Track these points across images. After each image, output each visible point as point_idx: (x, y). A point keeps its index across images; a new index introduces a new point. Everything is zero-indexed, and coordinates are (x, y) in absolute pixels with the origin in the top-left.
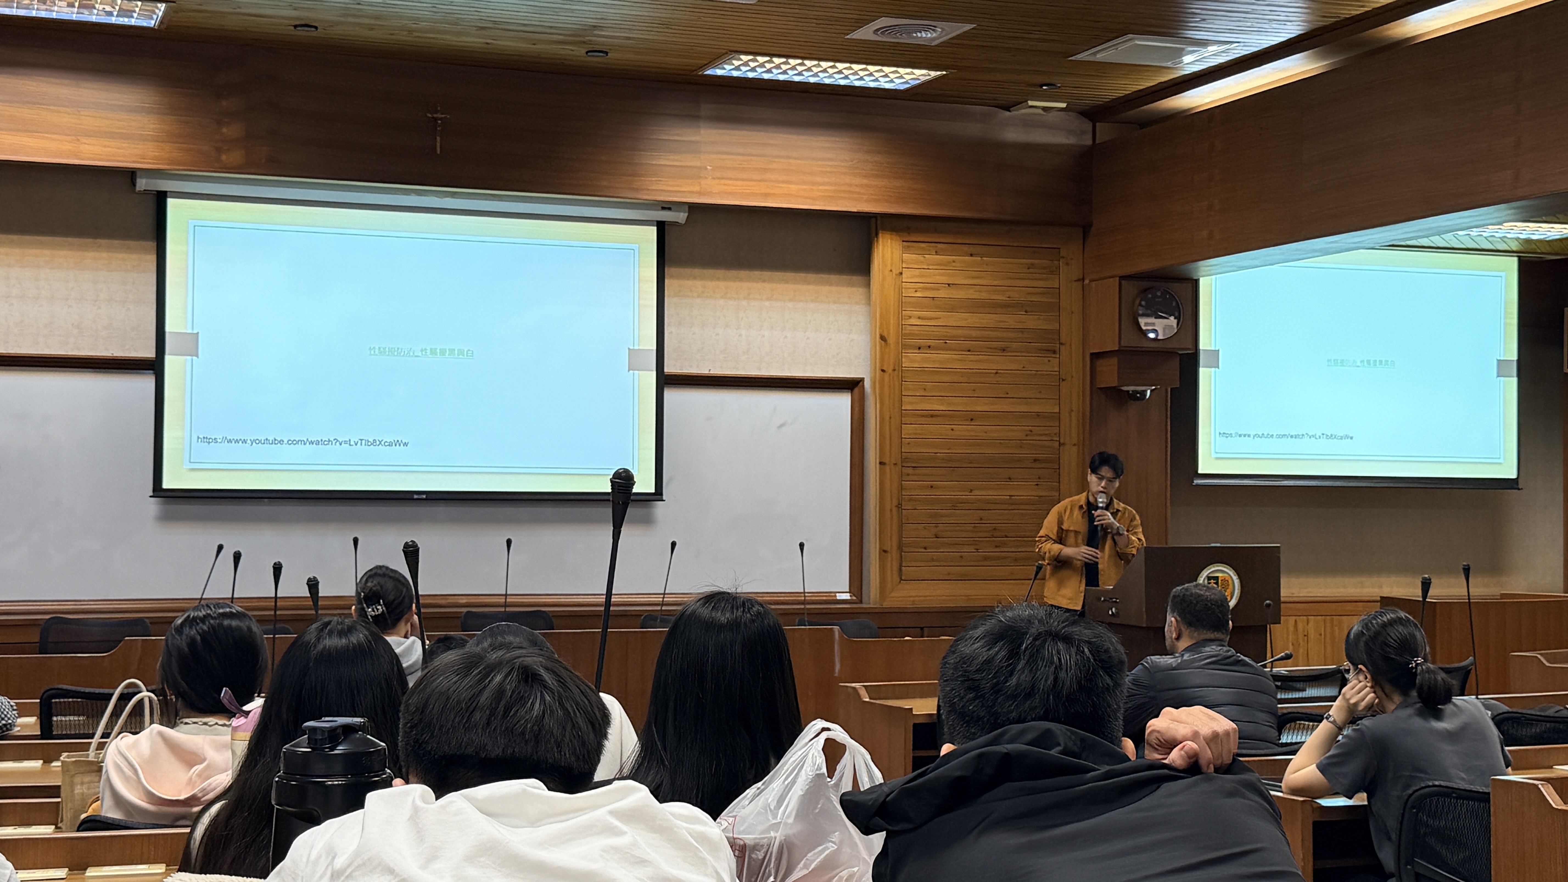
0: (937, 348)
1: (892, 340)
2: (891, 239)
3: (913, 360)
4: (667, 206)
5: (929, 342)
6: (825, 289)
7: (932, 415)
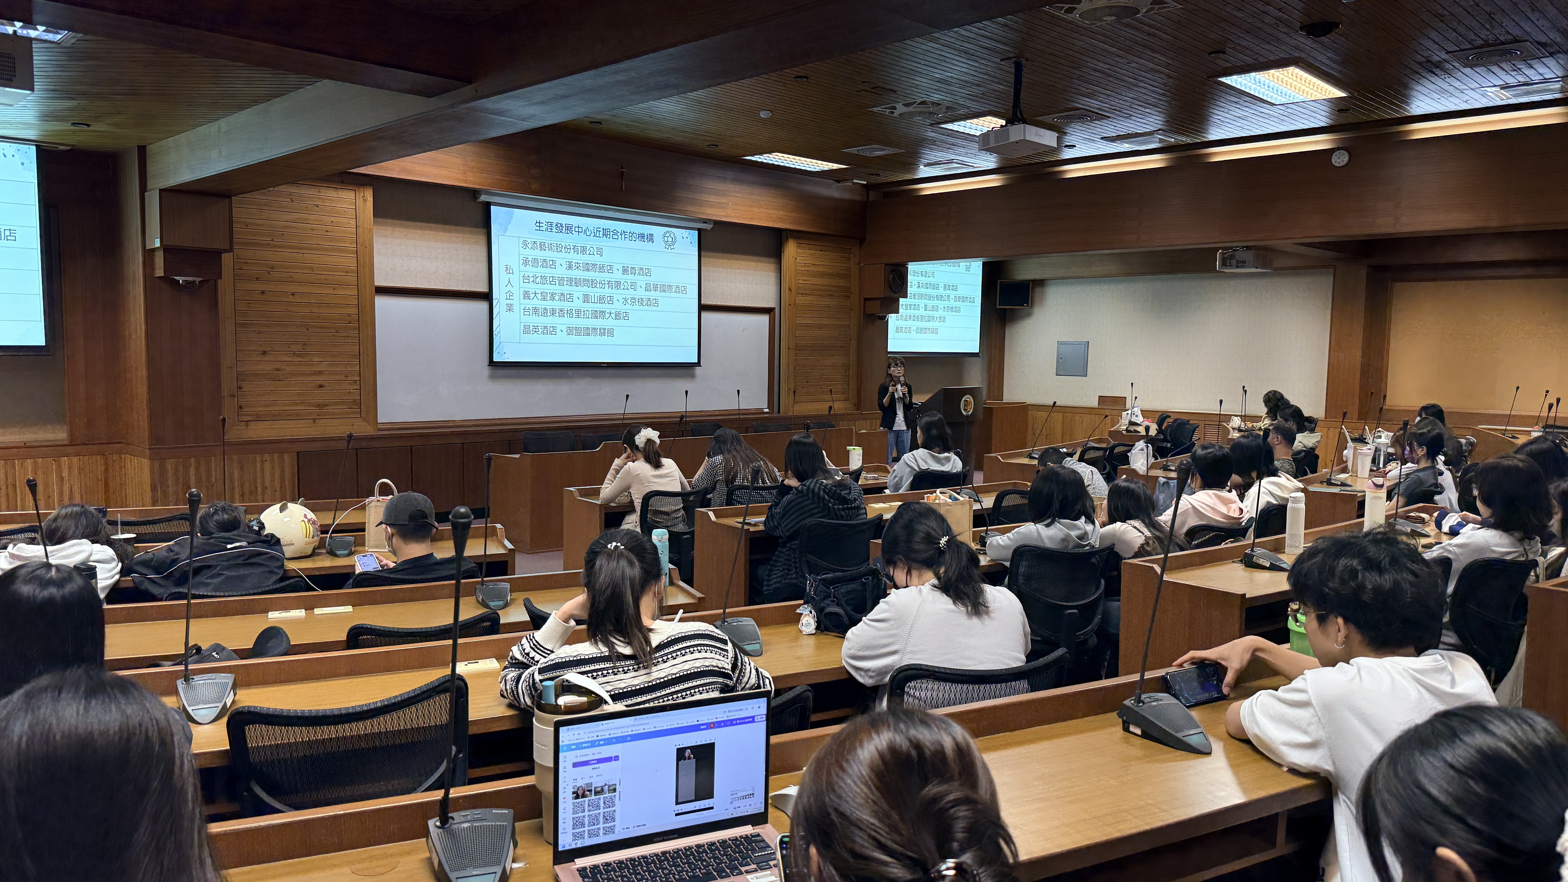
0: (809, 295)
1: (793, 290)
2: (793, 242)
3: (801, 300)
4: (705, 221)
5: (806, 292)
6: (760, 264)
7: (807, 326)
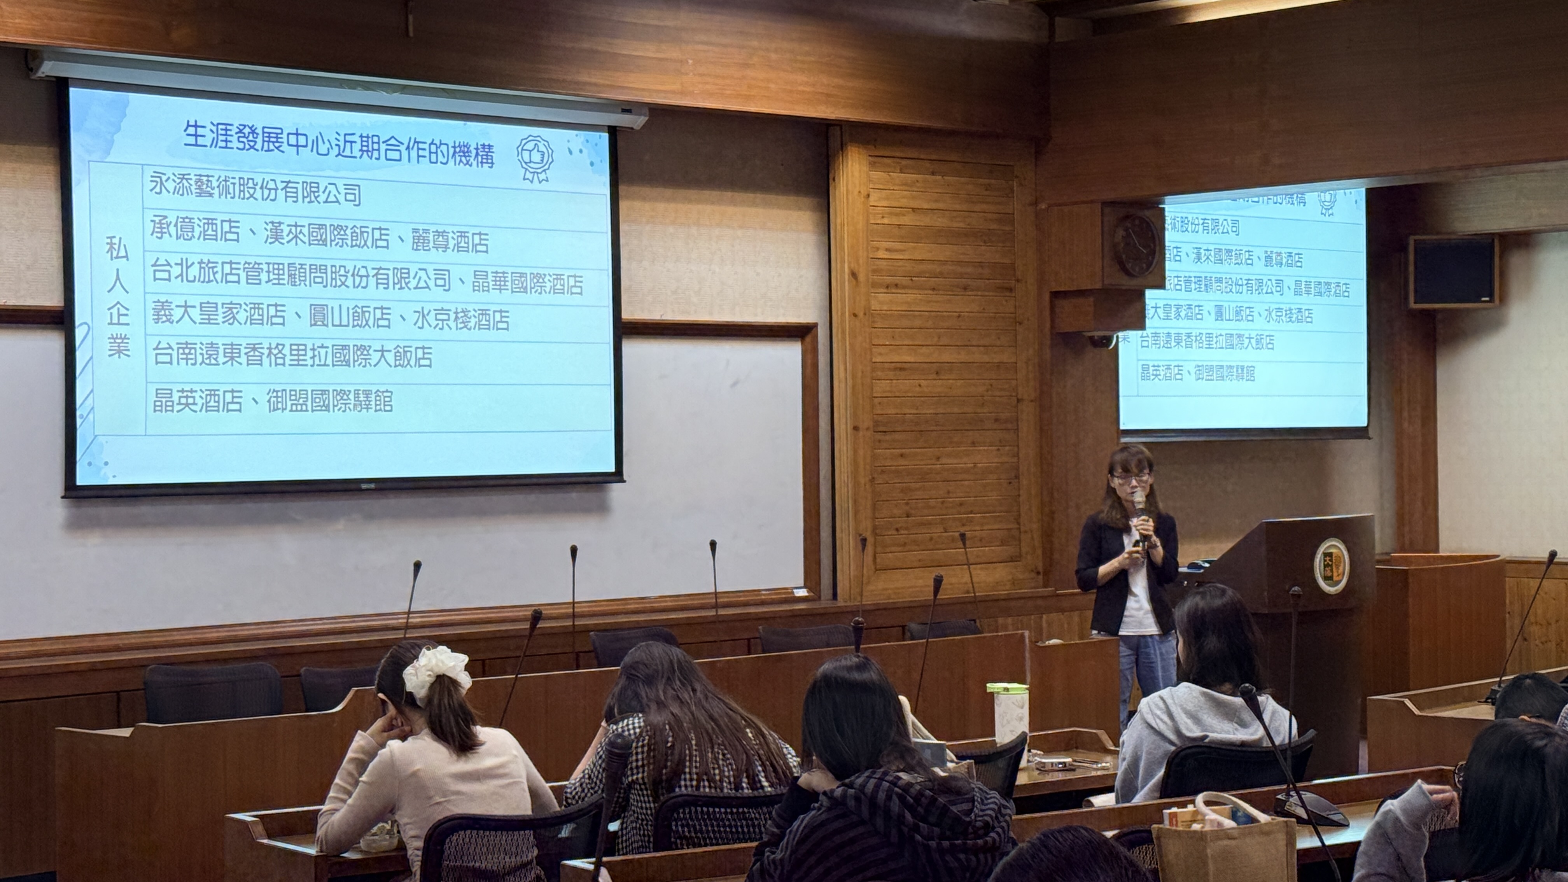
0: (904, 287)
1: (862, 277)
2: (859, 154)
3: (881, 301)
4: (627, 108)
5: (897, 280)
6: (775, 212)
7: (901, 368)
